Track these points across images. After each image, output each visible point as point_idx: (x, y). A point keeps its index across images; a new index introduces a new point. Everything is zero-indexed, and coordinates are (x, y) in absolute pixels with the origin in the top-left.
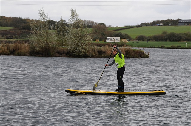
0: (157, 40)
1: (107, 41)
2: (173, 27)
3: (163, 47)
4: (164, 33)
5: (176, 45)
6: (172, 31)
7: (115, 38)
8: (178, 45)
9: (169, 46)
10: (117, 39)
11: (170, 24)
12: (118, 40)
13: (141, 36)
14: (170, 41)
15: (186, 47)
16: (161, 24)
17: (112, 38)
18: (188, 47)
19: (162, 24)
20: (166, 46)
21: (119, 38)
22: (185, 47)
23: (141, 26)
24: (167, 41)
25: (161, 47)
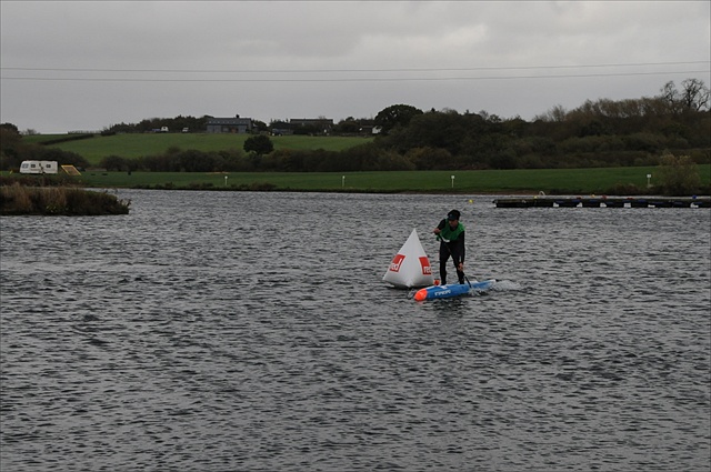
0: (154, 170)
1: (22, 170)
2: (193, 136)
3: (169, 187)
4: (174, 150)
5: (200, 182)
6: (192, 147)
7: (44, 163)
8: (207, 182)
9: (185, 184)
10: (49, 166)
11: (185, 130)
12: (52, 167)
13: (113, 157)
14: (188, 171)
15: (226, 185)
16: (163, 129)
17: (36, 163)
18: (229, 186)
19: (166, 129)
20: (177, 184)
21: (54, 164)
22: (221, 187)
23: (114, 134)
24: (178, 170)
25: (164, 185)
